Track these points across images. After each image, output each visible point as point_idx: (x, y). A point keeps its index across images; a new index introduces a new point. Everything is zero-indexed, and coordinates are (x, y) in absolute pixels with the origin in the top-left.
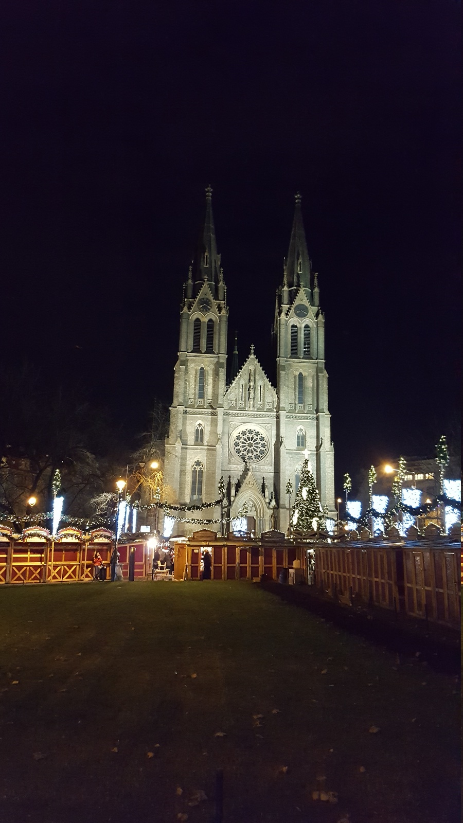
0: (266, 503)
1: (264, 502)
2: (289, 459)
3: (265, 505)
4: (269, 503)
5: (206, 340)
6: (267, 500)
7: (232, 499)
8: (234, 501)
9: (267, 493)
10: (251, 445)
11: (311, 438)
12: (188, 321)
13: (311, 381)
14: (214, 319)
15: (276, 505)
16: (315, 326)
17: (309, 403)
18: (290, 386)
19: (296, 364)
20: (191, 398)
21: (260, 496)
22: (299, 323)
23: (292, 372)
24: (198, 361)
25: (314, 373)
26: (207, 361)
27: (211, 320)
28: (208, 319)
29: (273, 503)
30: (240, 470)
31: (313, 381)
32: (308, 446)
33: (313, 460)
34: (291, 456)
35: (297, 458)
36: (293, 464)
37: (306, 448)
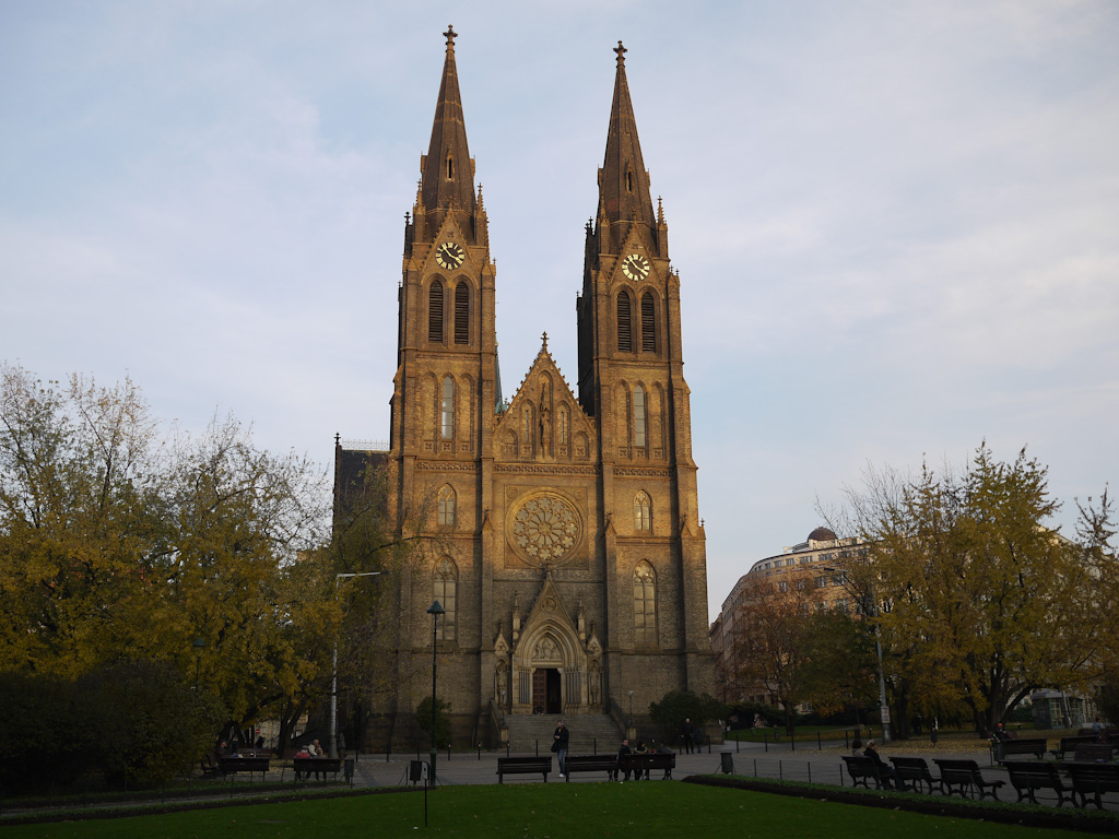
0: (580, 641)
1: (576, 640)
2: (623, 555)
3: (577, 645)
4: (587, 642)
5: (453, 325)
6: (583, 636)
7: (516, 636)
8: (517, 641)
9: (581, 623)
10: (546, 527)
11: (662, 512)
12: (418, 285)
13: (658, 401)
14: (468, 283)
15: (599, 646)
16: (663, 297)
17: (656, 445)
18: (619, 413)
19: (629, 370)
20: (427, 438)
21: (568, 628)
22: (632, 291)
23: (622, 386)
24: (440, 366)
25: (663, 385)
26: (458, 366)
27: (463, 285)
28: (457, 281)
29: (594, 641)
30: (527, 578)
31: (662, 401)
32: (657, 527)
33: (667, 555)
34: (625, 548)
35: (637, 552)
36: (629, 563)
37: (653, 533)
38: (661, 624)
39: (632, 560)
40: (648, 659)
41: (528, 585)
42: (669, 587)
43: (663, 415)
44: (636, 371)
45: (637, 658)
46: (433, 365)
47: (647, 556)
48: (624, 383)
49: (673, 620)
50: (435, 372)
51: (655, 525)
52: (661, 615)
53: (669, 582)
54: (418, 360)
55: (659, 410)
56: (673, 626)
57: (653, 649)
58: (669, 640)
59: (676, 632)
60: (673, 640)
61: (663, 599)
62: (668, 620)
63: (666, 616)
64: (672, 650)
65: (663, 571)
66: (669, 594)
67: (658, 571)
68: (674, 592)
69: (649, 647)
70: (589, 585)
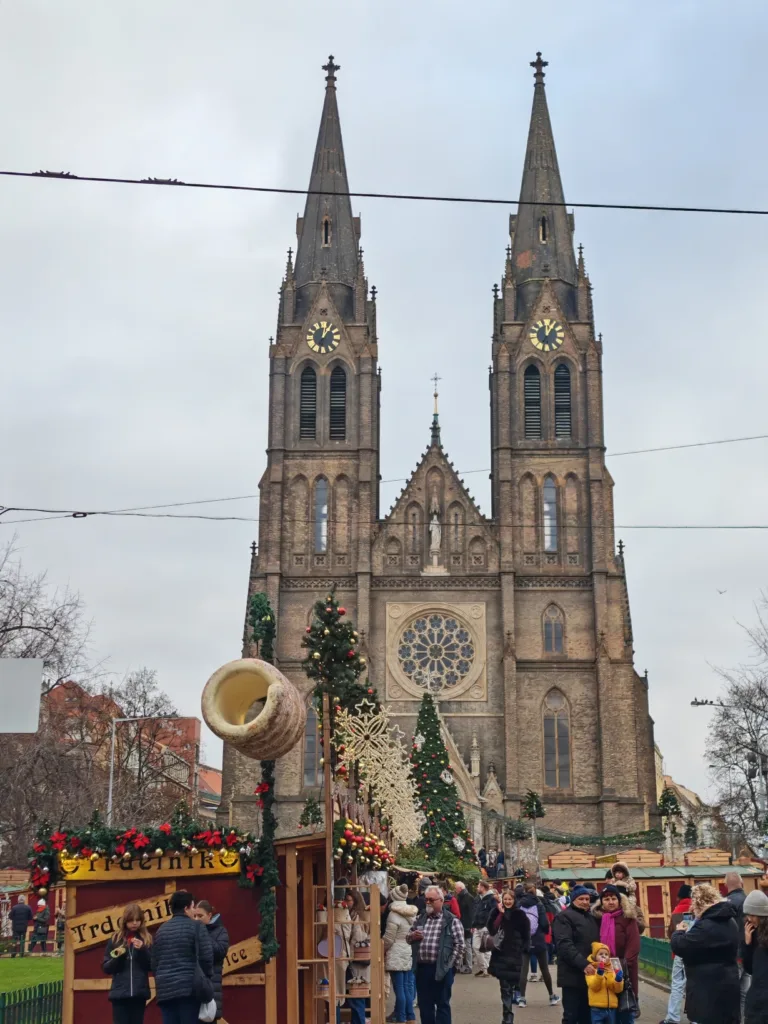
2: (527, 681)
3: (469, 791)
4: (482, 789)
5: (327, 419)
9: (475, 766)
10: (436, 651)
11: (577, 630)
12: (286, 376)
13: (574, 496)
14: (345, 368)
15: (497, 790)
16: (580, 368)
17: (571, 550)
18: (525, 512)
19: (537, 460)
20: (298, 551)
22: (542, 364)
23: (528, 481)
24: (311, 468)
25: (580, 477)
26: (332, 467)
27: (338, 371)
28: (333, 368)
29: (491, 787)
31: (579, 496)
32: (571, 649)
33: (583, 682)
34: (531, 675)
35: (546, 680)
36: (536, 693)
37: (566, 656)
38: (575, 766)
39: (540, 688)
40: (559, 808)
42: (586, 721)
43: (579, 512)
44: (546, 460)
46: (302, 467)
47: (558, 684)
48: (529, 476)
49: (593, 761)
50: (305, 474)
51: (568, 647)
53: (586, 715)
54: (287, 462)
55: (574, 506)
56: (591, 769)
57: (566, 796)
58: (586, 786)
59: (594, 775)
60: (591, 786)
61: (578, 736)
62: (585, 761)
63: (581, 757)
64: (589, 798)
65: (578, 702)
66: (586, 729)
67: (572, 701)
68: (592, 727)
69: (561, 795)
70: (487, 720)
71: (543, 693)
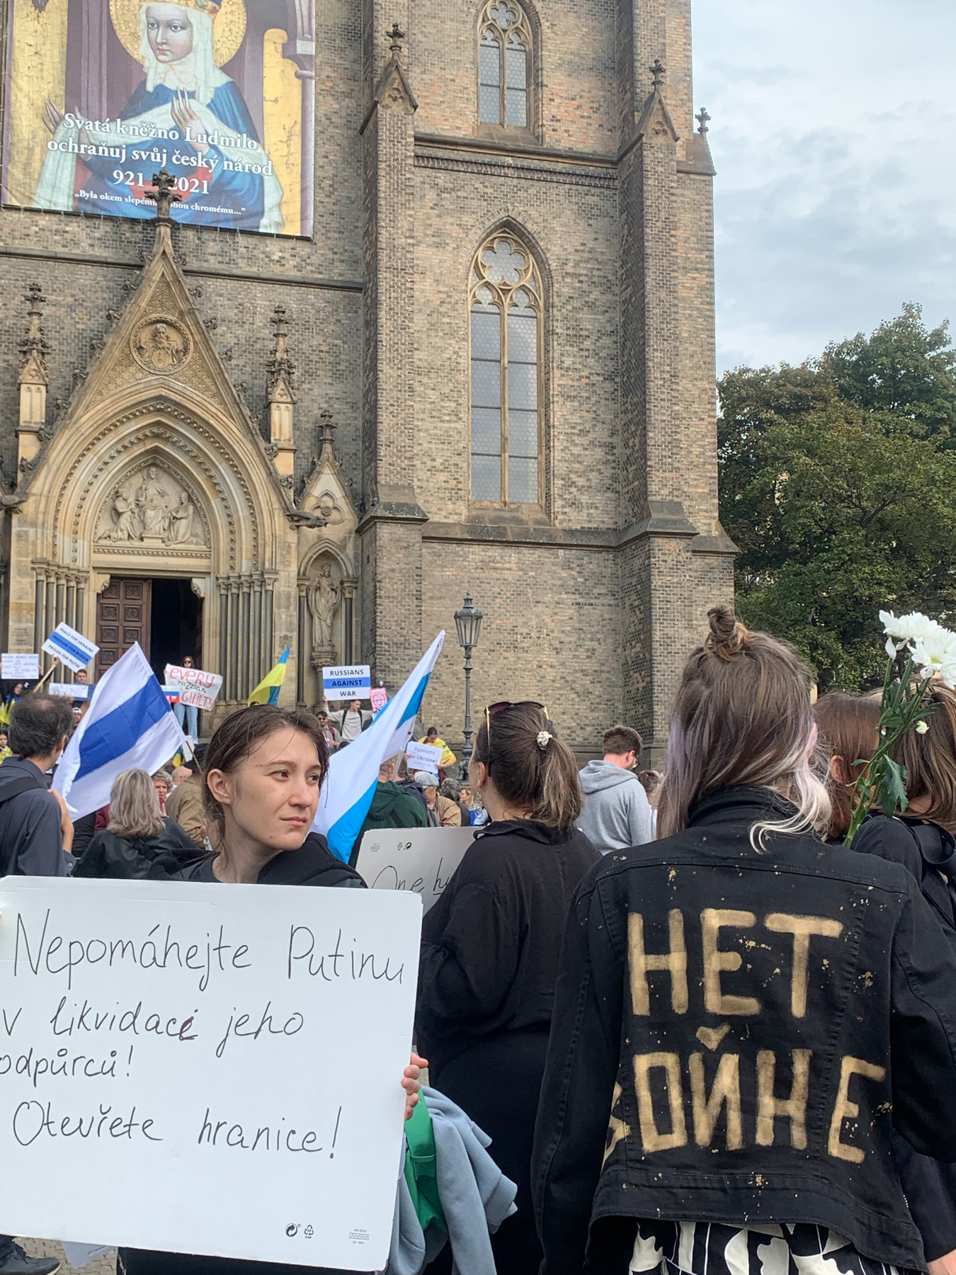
0: (276, 483)
1: (258, 476)
2: (431, 195)
3: (264, 495)
4: (300, 487)
6: (285, 465)
7: (28, 448)
8: (33, 468)
9: (282, 418)
11: (574, 70)
15: (342, 502)
21: (232, 431)
29: (327, 484)
30: (84, 249)
32: (554, 118)
33: (586, 213)
34: (442, 178)
35: (483, 197)
36: (456, 231)
37: (539, 138)
38: (558, 445)
39: (468, 219)
40: (512, 557)
41: (86, 276)
42: (588, 321)
45: (476, 553)
47: (518, 212)
49: (601, 434)
51: (548, 111)
52: (559, 412)
53: (591, 306)
56: (599, 453)
57: (531, 526)
58: (584, 499)
59: (608, 472)
60: (599, 499)
61: (568, 361)
62: (583, 433)
63: (575, 419)
64: (595, 532)
65: (569, 268)
66: (587, 344)
67: (553, 265)
68: (606, 341)
69: (519, 521)
70: (312, 295)
71: (477, 234)
